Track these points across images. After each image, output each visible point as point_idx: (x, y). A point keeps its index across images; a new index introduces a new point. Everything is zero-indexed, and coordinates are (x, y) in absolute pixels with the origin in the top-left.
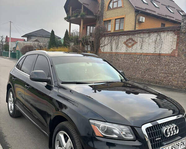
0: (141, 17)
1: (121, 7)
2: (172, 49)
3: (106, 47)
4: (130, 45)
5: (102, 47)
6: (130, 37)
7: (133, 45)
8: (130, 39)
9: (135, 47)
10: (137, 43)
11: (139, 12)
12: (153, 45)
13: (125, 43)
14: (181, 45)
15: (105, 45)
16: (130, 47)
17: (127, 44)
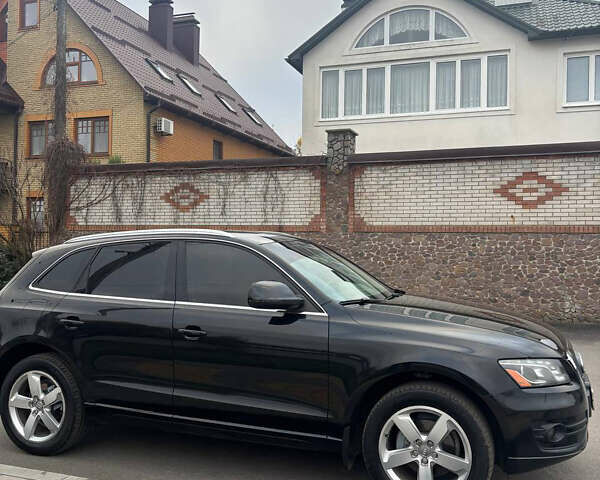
0: (163, 119)
1: (96, 83)
2: (311, 213)
3: (95, 209)
4: (185, 203)
5: (78, 209)
6: (186, 179)
7: (195, 204)
8: (184, 186)
9: (201, 208)
10: (208, 197)
11: (155, 104)
12: (258, 204)
13: (166, 198)
14: (332, 205)
15: (90, 205)
16: (185, 209)
17: (173, 200)
